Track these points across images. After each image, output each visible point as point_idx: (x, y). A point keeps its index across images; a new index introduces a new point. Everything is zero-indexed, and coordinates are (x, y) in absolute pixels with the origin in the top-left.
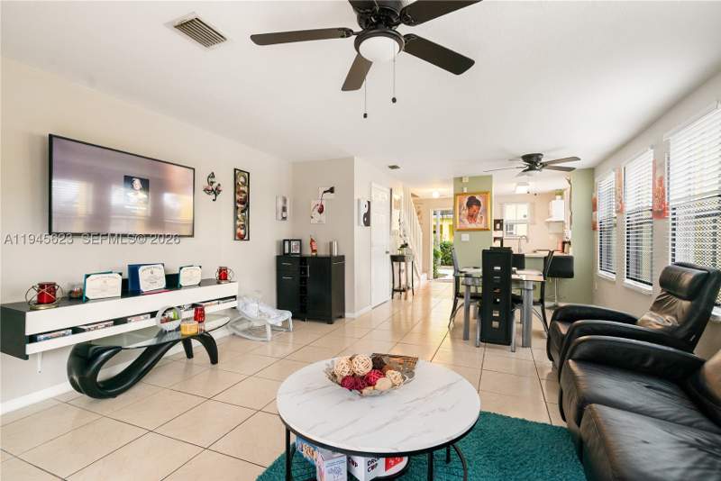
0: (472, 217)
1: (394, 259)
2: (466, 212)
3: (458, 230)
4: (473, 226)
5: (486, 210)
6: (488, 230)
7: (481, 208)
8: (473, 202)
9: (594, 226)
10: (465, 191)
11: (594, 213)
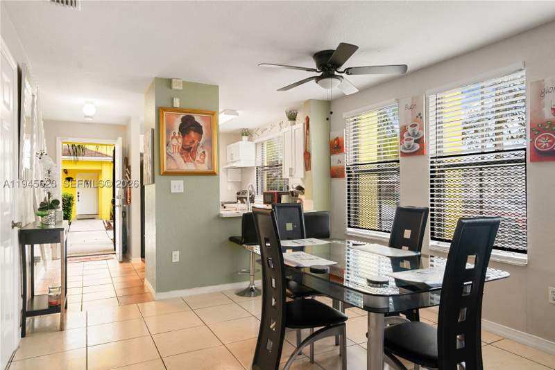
0: (188, 151)
1: (27, 237)
2: (177, 142)
3: (166, 174)
4: (190, 167)
5: (210, 141)
6: (213, 174)
7: (204, 136)
8: (189, 126)
9: (335, 173)
10: (177, 104)
11: (335, 158)
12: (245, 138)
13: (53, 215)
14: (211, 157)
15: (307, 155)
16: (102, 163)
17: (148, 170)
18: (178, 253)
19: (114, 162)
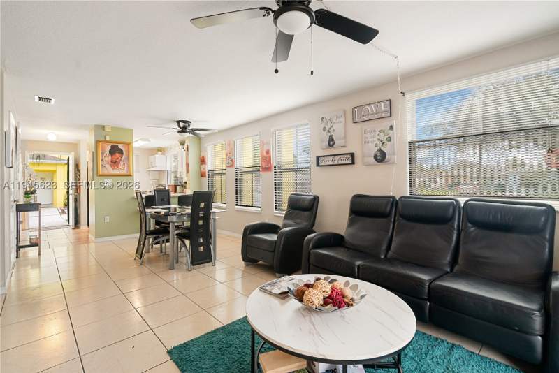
0: (114, 163)
2: (109, 159)
3: (101, 175)
4: (116, 172)
5: (128, 158)
6: (130, 175)
7: (124, 156)
8: (115, 150)
9: (202, 175)
10: (108, 139)
11: (203, 166)
12: (159, 152)
13: (33, 198)
14: (129, 167)
15: (188, 165)
16: (56, 165)
17: (91, 173)
18: (108, 217)
19: (68, 164)
